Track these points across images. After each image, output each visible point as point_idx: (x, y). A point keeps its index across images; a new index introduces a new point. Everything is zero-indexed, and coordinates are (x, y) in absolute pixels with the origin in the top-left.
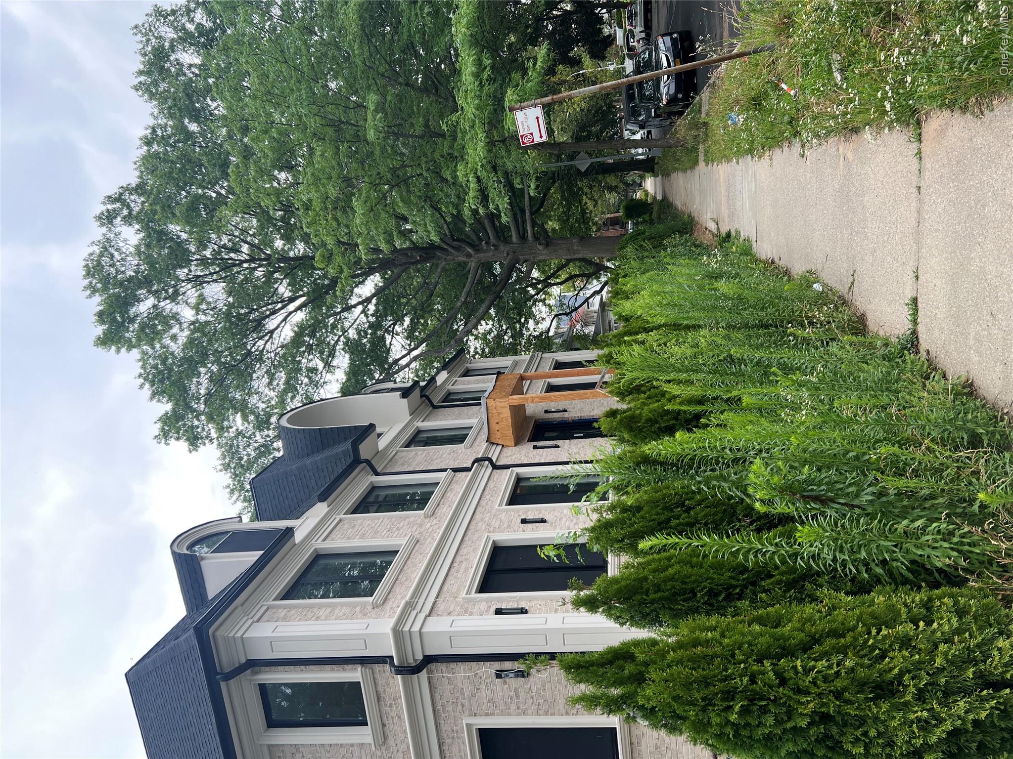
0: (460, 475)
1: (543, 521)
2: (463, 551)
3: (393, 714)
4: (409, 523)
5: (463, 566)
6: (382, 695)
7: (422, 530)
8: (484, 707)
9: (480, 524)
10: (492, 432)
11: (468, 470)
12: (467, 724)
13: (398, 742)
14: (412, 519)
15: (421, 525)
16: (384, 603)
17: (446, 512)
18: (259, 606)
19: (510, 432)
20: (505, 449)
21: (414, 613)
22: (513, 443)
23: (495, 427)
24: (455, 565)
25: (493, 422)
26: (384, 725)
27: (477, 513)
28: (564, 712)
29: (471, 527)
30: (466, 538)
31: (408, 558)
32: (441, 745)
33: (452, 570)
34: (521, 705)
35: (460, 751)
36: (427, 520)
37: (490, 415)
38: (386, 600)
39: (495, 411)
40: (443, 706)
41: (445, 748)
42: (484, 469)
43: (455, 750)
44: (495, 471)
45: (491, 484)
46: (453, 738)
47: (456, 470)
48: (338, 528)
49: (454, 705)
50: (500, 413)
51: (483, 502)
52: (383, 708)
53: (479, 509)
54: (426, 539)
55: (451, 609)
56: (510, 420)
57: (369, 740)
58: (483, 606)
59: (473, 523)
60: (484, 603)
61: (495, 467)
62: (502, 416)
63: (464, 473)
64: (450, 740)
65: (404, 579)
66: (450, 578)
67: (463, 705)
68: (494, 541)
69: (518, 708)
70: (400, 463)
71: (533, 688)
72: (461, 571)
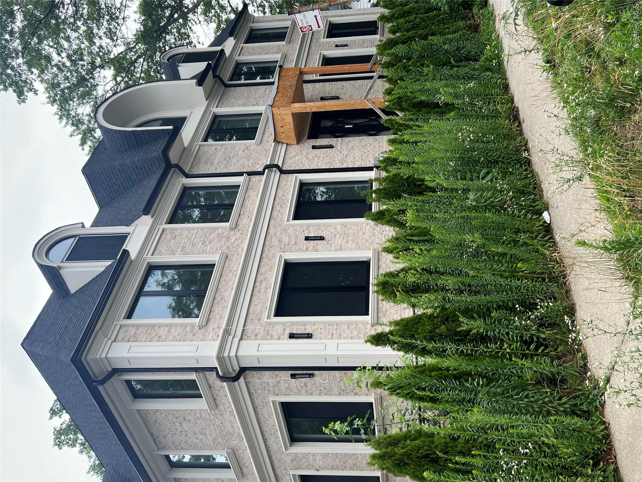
0: (255, 178)
1: (322, 238)
2: (262, 270)
3: (221, 394)
4: (218, 235)
5: (264, 284)
6: (212, 385)
7: (229, 244)
8: (284, 391)
9: (274, 238)
10: (277, 133)
11: (261, 173)
12: (272, 401)
13: (226, 408)
14: (220, 231)
15: (228, 239)
16: (207, 323)
17: (247, 223)
18: (114, 325)
19: (292, 134)
20: (289, 147)
21: (230, 338)
22: (295, 142)
23: (280, 130)
24: (257, 284)
25: (278, 126)
26: (215, 400)
27: (271, 226)
28: (338, 394)
29: (267, 243)
30: (264, 255)
31: (221, 276)
32: (255, 409)
33: (256, 290)
34: (308, 391)
35: (268, 412)
36: (232, 233)
37: (275, 120)
38: (208, 320)
39: (279, 117)
40: (255, 391)
41: (258, 410)
42: (273, 174)
43: (265, 411)
44: (282, 175)
45: (280, 193)
46: (263, 406)
47: (250, 174)
48: (162, 239)
49: (263, 390)
50: (284, 119)
51: (275, 214)
52: (214, 392)
53: (272, 221)
54: (233, 255)
55: (257, 331)
56: (292, 124)
57: (206, 407)
58: (279, 328)
59: (268, 237)
60: (281, 326)
61: (282, 172)
62: (285, 121)
63: (258, 177)
64: (261, 407)
65: (220, 298)
66: (254, 298)
67: (269, 390)
68: (285, 260)
69: (306, 392)
70: (203, 161)
71: (317, 382)
72: (263, 290)
